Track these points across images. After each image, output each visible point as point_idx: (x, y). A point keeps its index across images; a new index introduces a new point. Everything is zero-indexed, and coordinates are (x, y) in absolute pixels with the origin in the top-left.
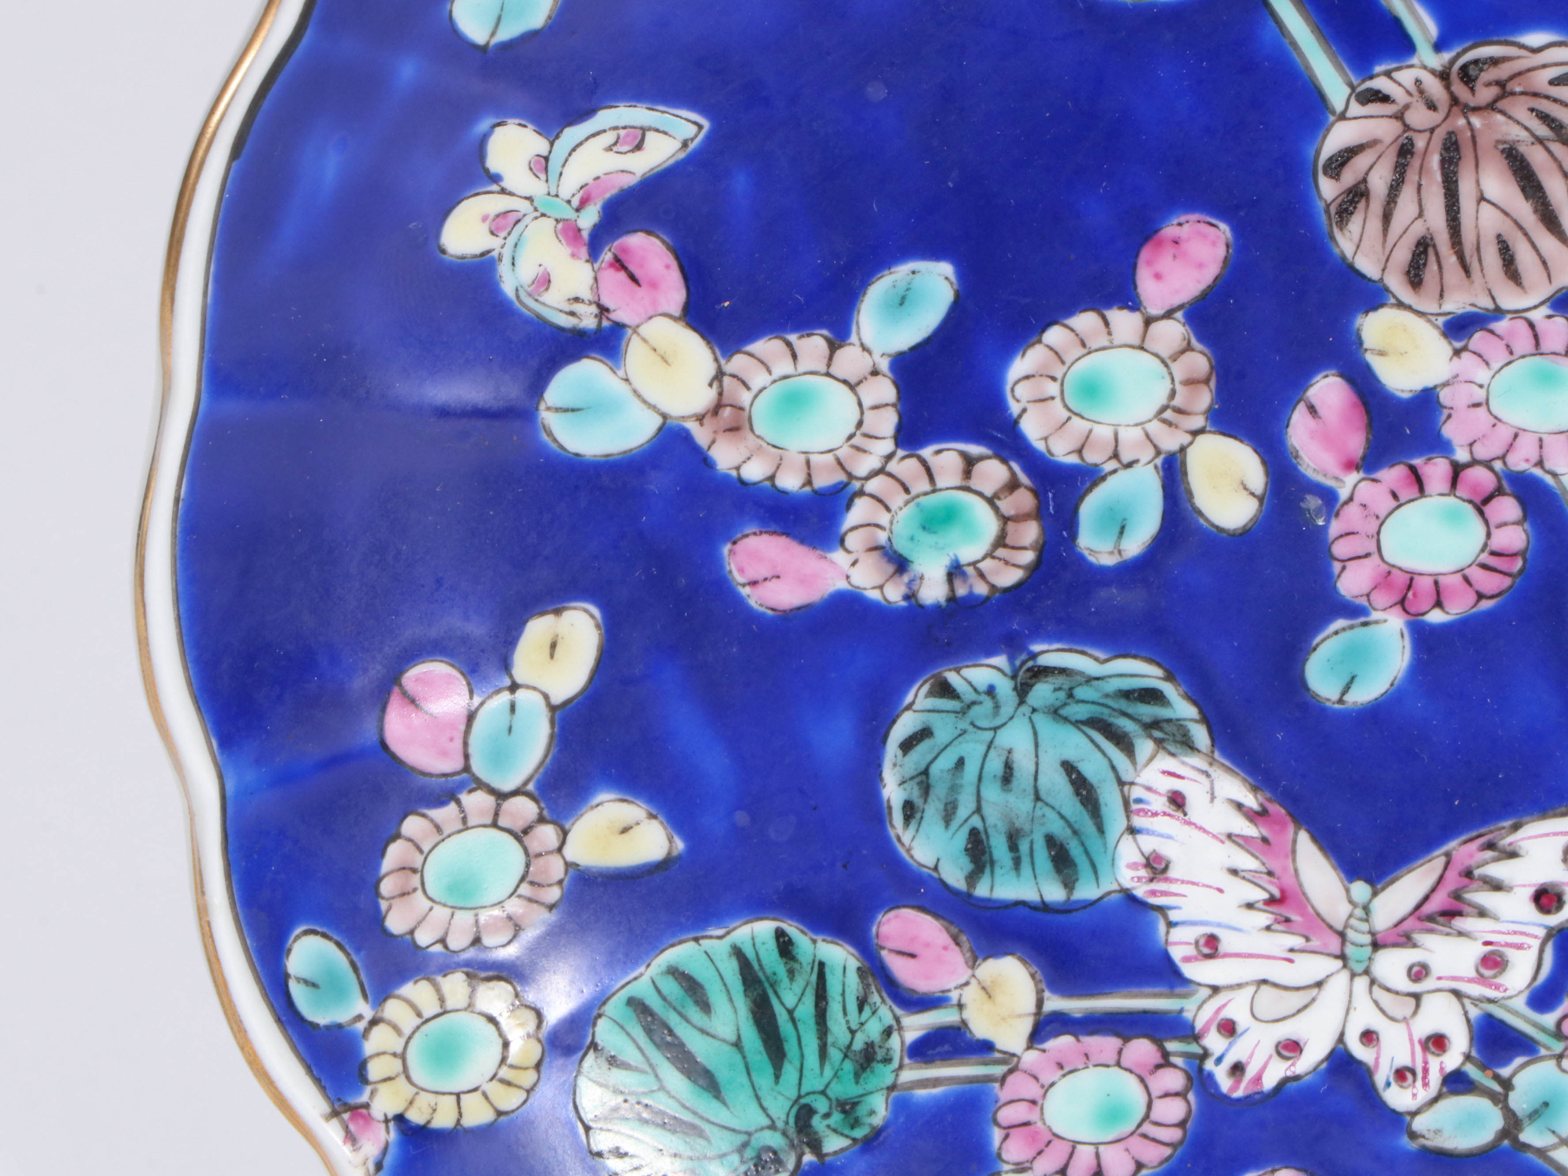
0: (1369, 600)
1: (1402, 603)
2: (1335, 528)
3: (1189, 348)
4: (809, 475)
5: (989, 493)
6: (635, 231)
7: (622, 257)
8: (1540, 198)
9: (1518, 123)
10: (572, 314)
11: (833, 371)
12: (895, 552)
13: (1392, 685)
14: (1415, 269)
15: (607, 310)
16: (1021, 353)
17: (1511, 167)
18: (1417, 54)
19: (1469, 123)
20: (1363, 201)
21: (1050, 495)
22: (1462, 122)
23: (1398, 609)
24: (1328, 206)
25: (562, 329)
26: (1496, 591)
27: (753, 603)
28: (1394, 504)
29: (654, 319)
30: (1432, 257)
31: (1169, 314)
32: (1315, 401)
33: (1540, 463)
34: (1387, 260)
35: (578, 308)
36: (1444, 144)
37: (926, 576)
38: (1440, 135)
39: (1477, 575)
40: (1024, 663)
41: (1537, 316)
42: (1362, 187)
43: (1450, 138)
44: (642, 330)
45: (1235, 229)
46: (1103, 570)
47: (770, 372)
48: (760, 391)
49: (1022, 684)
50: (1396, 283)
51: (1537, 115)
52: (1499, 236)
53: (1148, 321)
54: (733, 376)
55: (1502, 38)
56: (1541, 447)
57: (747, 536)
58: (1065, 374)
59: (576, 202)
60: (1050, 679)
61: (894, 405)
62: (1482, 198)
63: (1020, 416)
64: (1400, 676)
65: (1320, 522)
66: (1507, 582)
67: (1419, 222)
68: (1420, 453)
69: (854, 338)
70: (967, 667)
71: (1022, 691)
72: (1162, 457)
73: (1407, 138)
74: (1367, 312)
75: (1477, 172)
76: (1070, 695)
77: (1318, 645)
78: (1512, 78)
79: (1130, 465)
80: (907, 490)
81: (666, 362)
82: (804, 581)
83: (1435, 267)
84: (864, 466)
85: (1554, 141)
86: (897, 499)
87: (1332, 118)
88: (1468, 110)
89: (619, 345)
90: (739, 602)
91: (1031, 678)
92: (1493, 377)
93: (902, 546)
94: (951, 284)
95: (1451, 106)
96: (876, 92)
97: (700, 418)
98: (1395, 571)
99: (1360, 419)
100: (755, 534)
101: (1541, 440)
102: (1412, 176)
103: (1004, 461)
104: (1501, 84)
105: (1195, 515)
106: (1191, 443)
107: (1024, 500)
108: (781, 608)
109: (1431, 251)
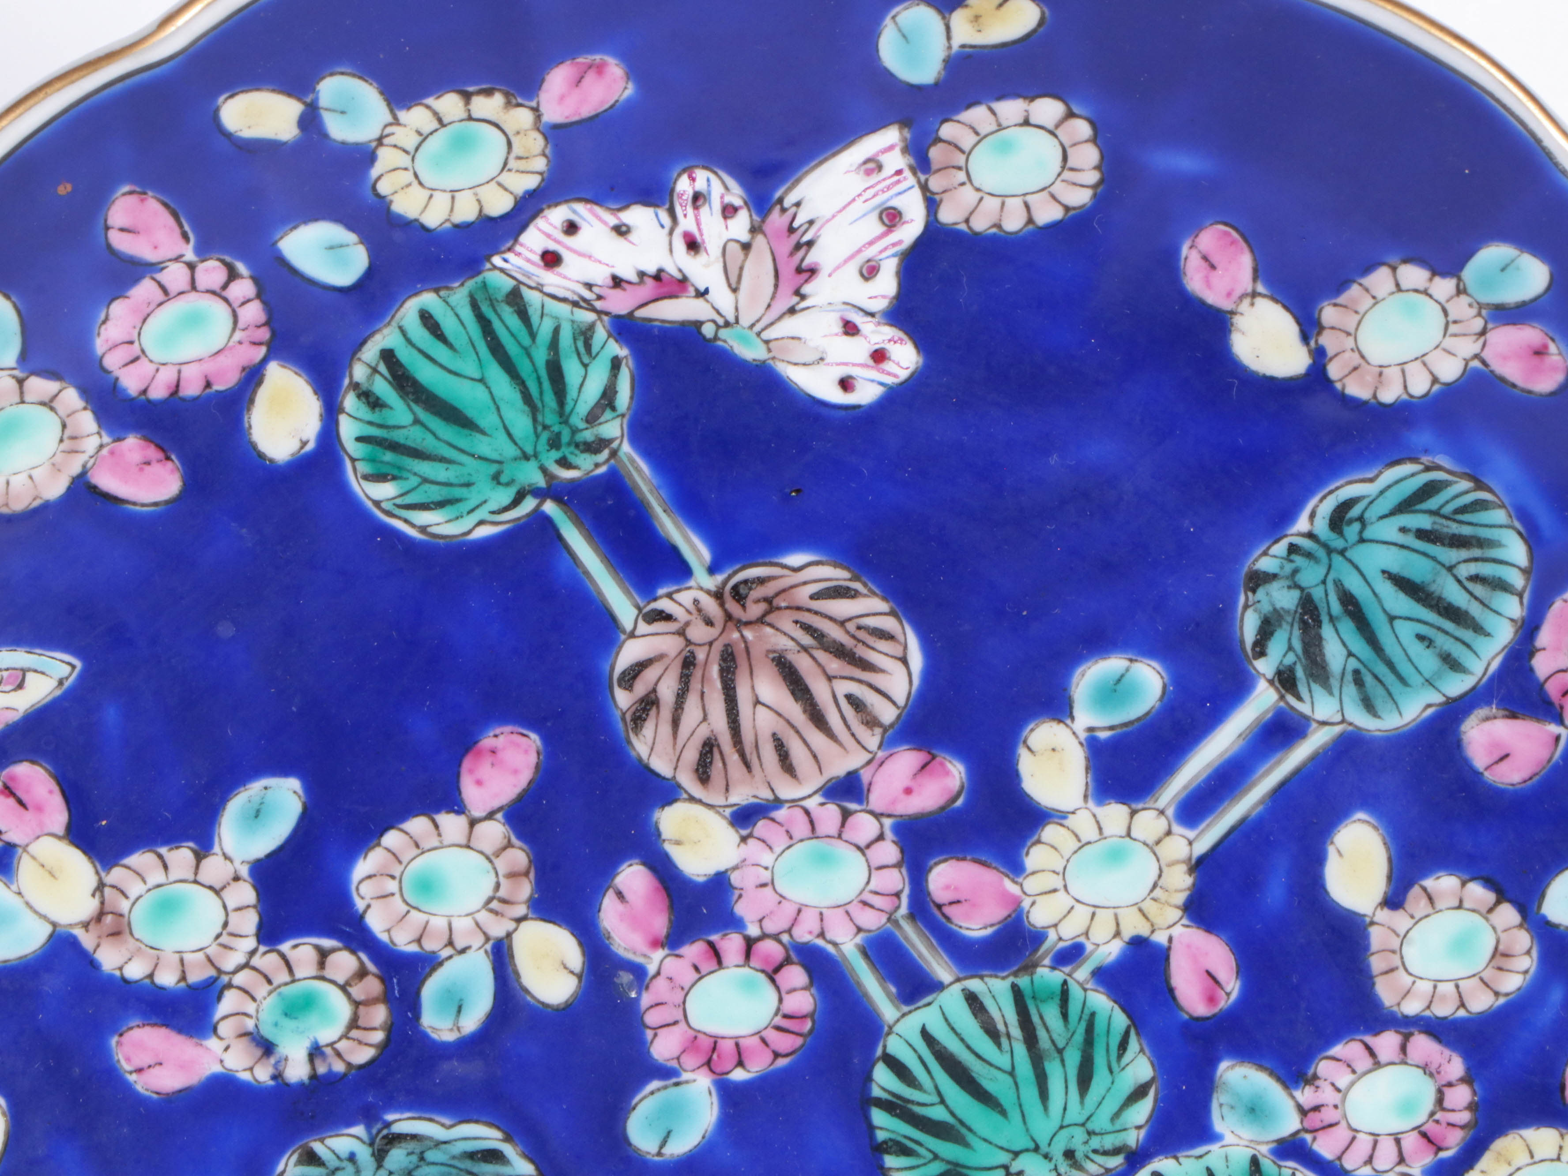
0: (679, 1063)
1: (708, 1063)
2: (646, 1000)
3: (509, 845)
4: (183, 972)
5: (341, 980)
6: (21, 761)
7: (11, 784)
8: (808, 699)
9: (785, 634)
11: (199, 878)
12: (262, 1037)
13: (703, 1137)
14: (702, 767)
16: (363, 856)
17: (781, 673)
18: (693, 578)
19: (742, 636)
20: (654, 708)
21: (395, 981)
22: (736, 635)
23: (705, 1070)
24: (624, 714)
26: (790, 1050)
27: (139, 1088)
28: (697, 976)
29: (41, 839)
30: (717, 756)
31: (490, 816)
32: (622, 887)
33: (822, 935)
34: (678, 760)
36: (722, 656)
37: (290, 1057)
38: (718, 647)
39: (772, 1036)
40: (379, 1131)
41: (812, 804)
42: (653, 696)
43: (727, 650)
44: (31, 849)
45: (545, 739)
46: (445, 1045)
47: (145, 882)
48: (137, 899)
49: (379, 1150)
50: (687, 780)
51: (801, 627)
52: (774, 734)
53: (473, 823)
54: (113, 887)
55: (767, 560)
56: (822, 920)
57: (131, 1028)
58: (403, 873)
60: (403, 1145)
61: (254, 907)
62: (757, 702)
63: (365, 911)
64: (710, 1129)
65: (633, 995)
66: (799, 1041)
67: (704, 725)
68: (715, 929)
69: (216, 849)
70: (331, 1137)
71: (380, 1156)
72: (491, 943)
73: (689, 651)
74: (663, 807)
75: (752, 679)
76: (422, 1158)
77: (636, 1105)
78: (778, 594)
79: (463, 951)
80: (269, 982)
81: (53, 876)
82: (183, 1066)
83: (720, 765)
84: (230, 962)
85: (818, 649)
86: (261, 990)
87: (623, 637)
88: (740, 624)
89: (12, 863)
90: (127, 1088)
91: (386, 1144)
92: (776, 859)
93: (267, 1032)
94: (299, 797)
95: (726, 622)
96: (226, 630)
97: (86, 925)
98: (700, 1036)
99: (662, 902)
100: (138, 1026)
101: (821, 914)
102: (695, 685)
103: (353, 952)
104: (768, 600)
105: (523, 993)
106: (516, 930)
107: (372, 986)
108: (164, 1091)
109: (715, 750)
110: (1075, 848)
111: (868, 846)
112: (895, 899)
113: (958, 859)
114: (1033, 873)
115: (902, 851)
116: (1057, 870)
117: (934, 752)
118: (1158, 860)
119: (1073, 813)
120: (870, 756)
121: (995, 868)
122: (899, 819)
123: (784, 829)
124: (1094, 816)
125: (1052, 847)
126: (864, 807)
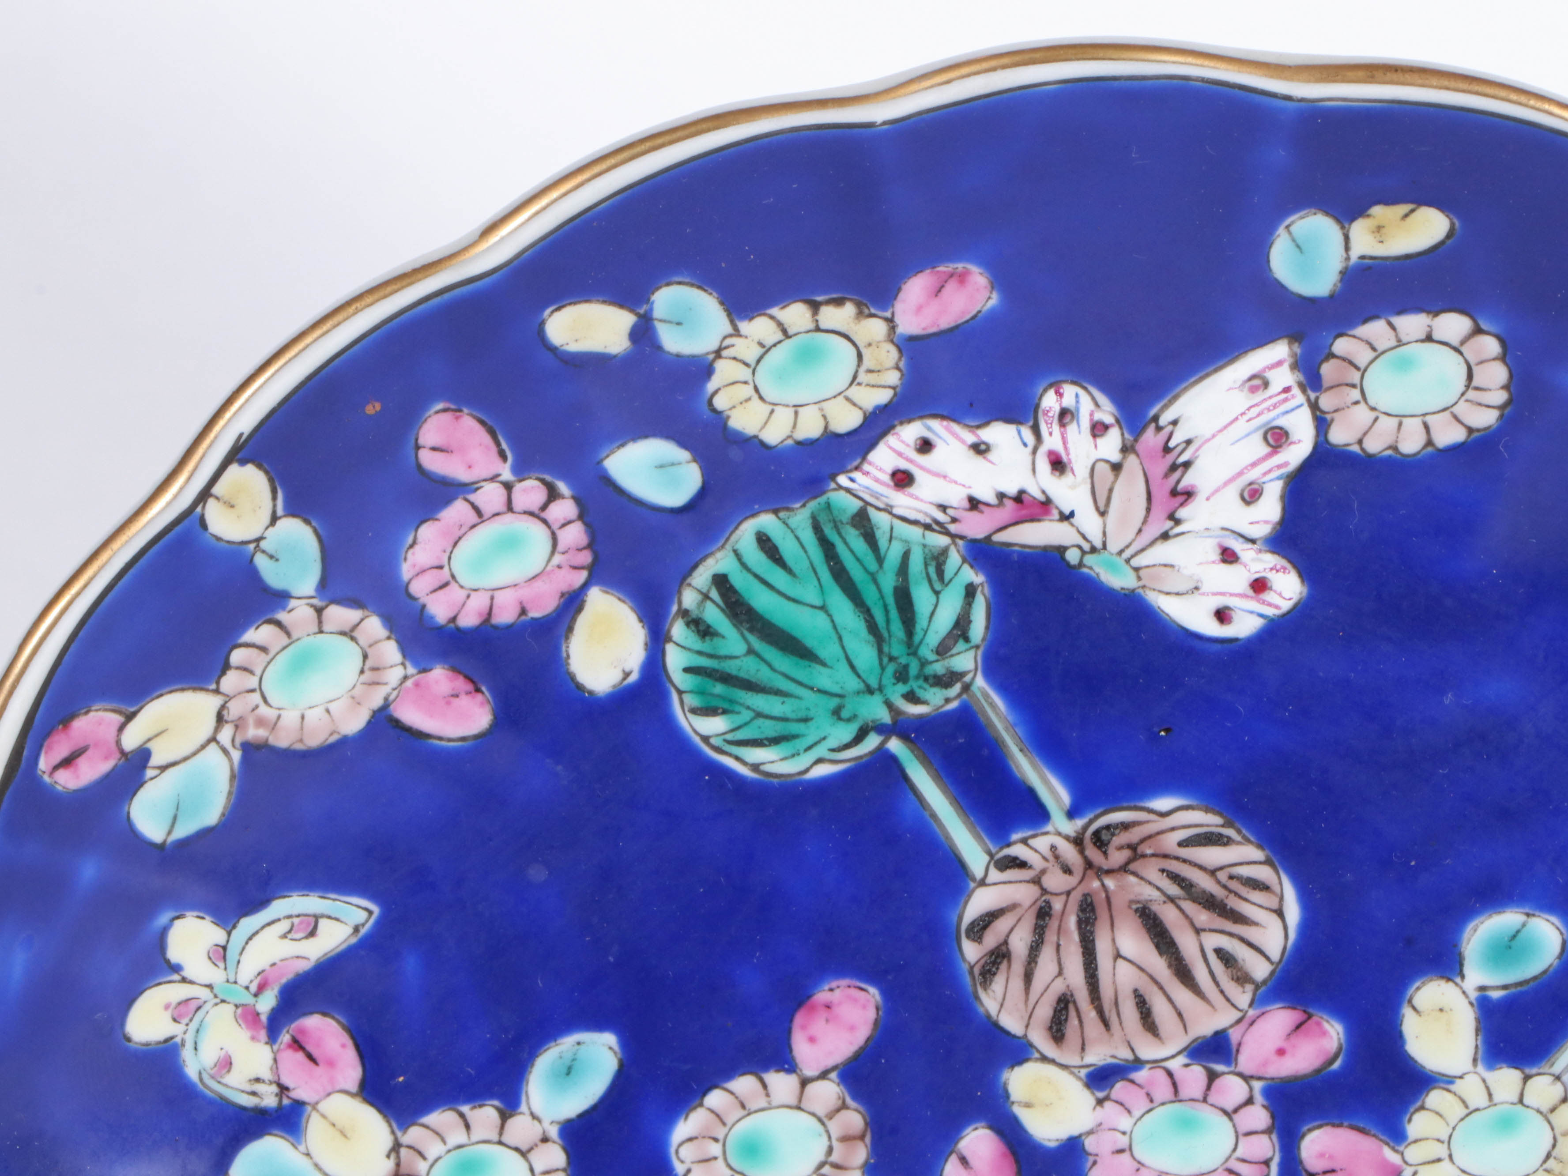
3: (844, 1106)
6: (311, 1013)
7: (300, 1038)
8: (1173, 953)
9: (1150, 883)
10: (254, 1094)
11: (506, 1139)
14: (1056, 1024)
15: (287, 1089)
16: (684, 1116)
17: (1145, 925)
18: (1051, 821)
19: (1103, 885)
20: (1005, 962)
22: (1096, 884)
24: (972, 968)
25: (244, 1109)
29: (332, 1096)
30: (1072, 1013)
32: (966, 1153)
34: (1030, 1017)
35: (259, 1088)
36: (1081, 906)
38: (1076, 896)
41: (1175, 1065)
42: (1004, 948)
43: (1086, 899)
44: (322, 1106)
45: (884, 993)
47: (444, 1142)
48: (436, 1160)
50: (1039, 1039)
51: (1168, 876)
52: (1136, 991)
53: (804, 1083)
54: (410, 1147)
55: (1132, 804)
58: (727, 1135)
59: (253, 988)
61: (564, 1170)
62: (1118, 956)
67: (1059, 980)
69: (523, 1108)
73: (1045, 901)
74: (1012, 1067)
75: (1113, 930)
78: (1142, 841)
81: (345, 1136)
83: (1076, 1022)
85: (1185, 899)
87: (972, 885)
88: (1102, 873)
89: (300, 1122)
92: (1135, 1124)
94: (615, 1053)
95: (1085, 870)
96: (537, 874)
99: (1009, 1168)
102: (1051, 937)
104: (1133, 847)
109: (1071, 1007)
110: (1463, 1115)
111: (1236, 1111)
112: (1264, 1167)
113: (1334, 1125)
114: (1416, 1141)
115: (1273, 1117)
116: (1442, 1138)
117: (1311, 1010)
118: (1553, 1129)
119: (1461, 1077)
120: (1239, 1014)
121: (1374, 1136)
122: (1269, 1082)
123: (1144, 1091)
124: (1484, 1081)
125: (1437, 1113)
126: (1232, 1069)
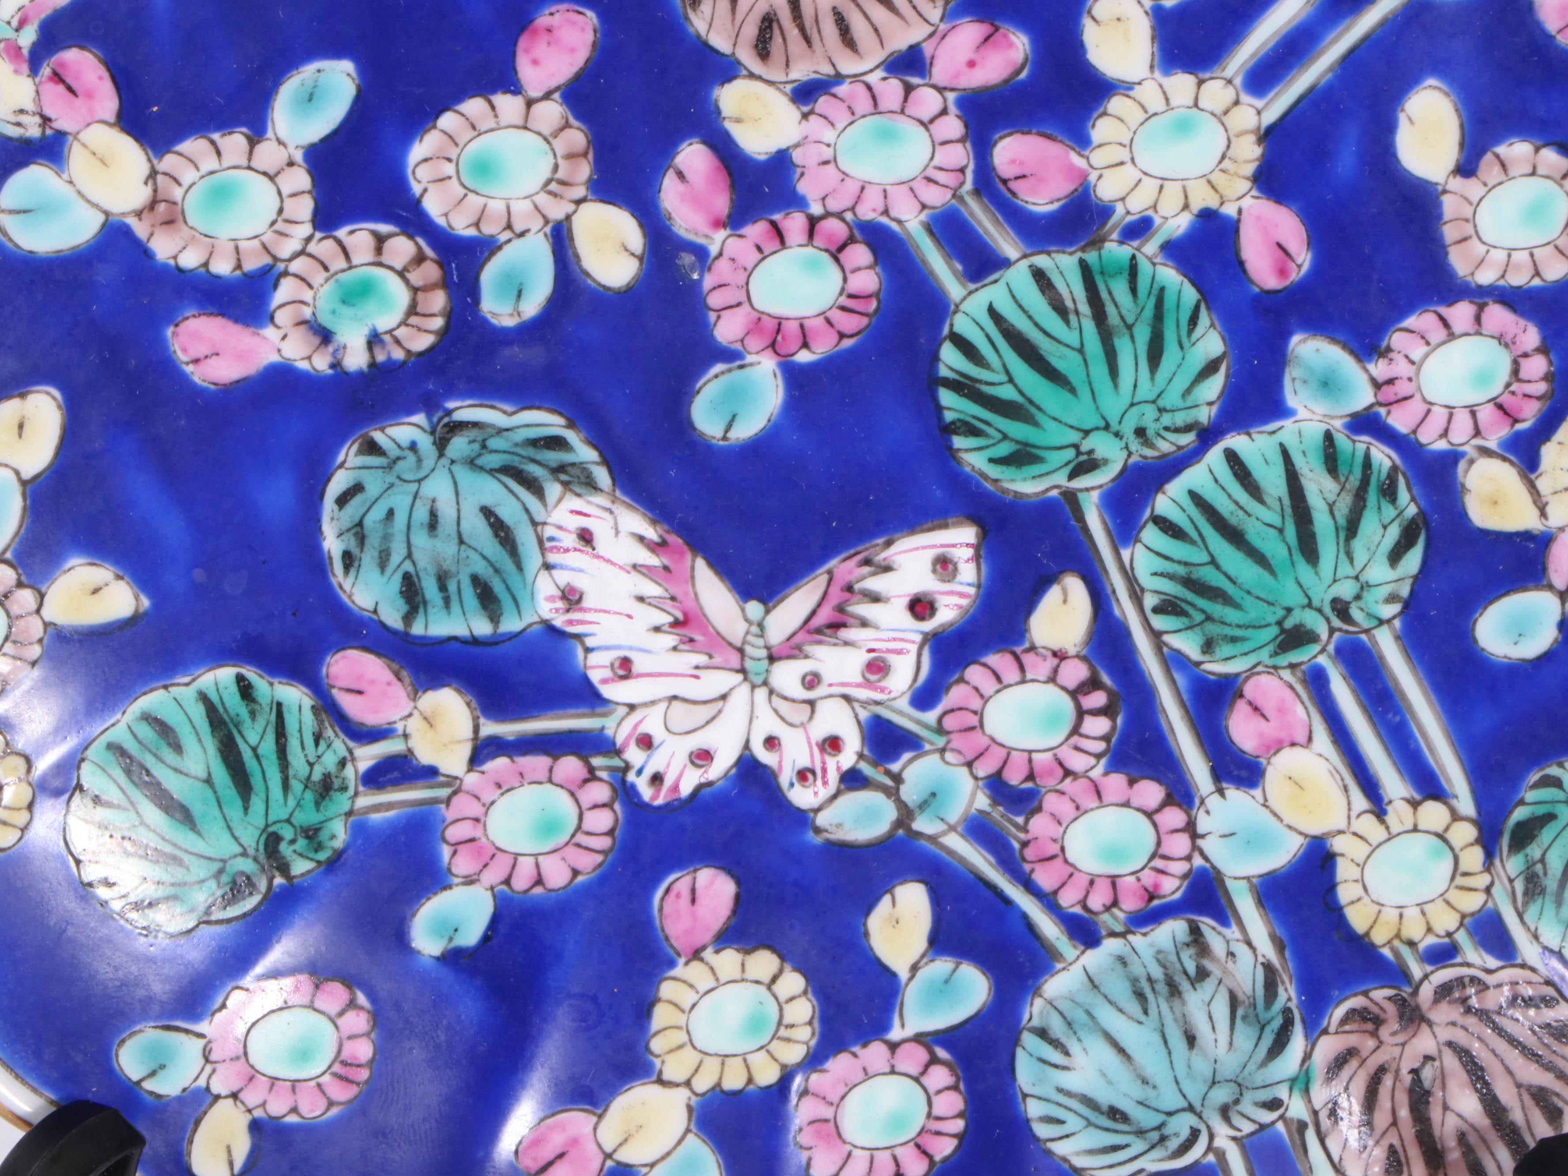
0: (743, 345)
1: (773, 345)
2: (708, 281)
3: (567, 125)
4: (239, 260)
5: (399, 266)
6: (70, 47)
7: (60, 71)
10: (18, 124)
11: (254, 164)
12: (320, 325)
13: (769, 421)
14: (762, 42)
15: (50, 120)
16: (419, 138)
21: (454, 265)
23: (769, 352)
25: (10, 139)
26: (855, 330)
27: (196, 379)
28: (760, 256)
29: (92, 127)
30: (776, 31)
31: (547, 96)
32: (682, 167)
33: (886, 212)
34: (737, 36)
35: (24, 119)
37: (348, 345)
39: (837, 316)
40: (440, 419)
41: (874, 78)
44: (83, 136)
45: (600, 16)
46: (505, 331)
47: (198, 169)
48: (191, 187)
49: (440, 439)
50: (747, 57)
52: (834, 8)
53: (530, 103)
54: (166, 174)
56: (886, 197)
57: (187, 318)
58: (459, 156)
59: (15, 23)
60: (465, 433)
61: (309, 192)
63: (422, 195)
64: (776, 412)
65: (695, 276)
66: (865, 321)
67: (763, 1)
68: (777, 208)
69: (270, 134)
70: (391, 425)
71: (441, 445)
72: (550, 226)
74: (722, 84)
76: (484, 446)
77: (701, 388)
79: (522, 234)
80: (326, 269)
81: (105, 164)
82: (241, 356)
83: (780, 40)
84: (286, 248)
86: (318, 277)
89: (62, 151)
90: (183, 379)
91: (448, 433)
92: (839, 136)
93: (325, 320)
94: (353, 79)
97: (139, 214)
98: (764, 317)
99: (723, 181)
100: (194, 316)
101: (885, 191)
103: (411, 237)
105: (583, 277)
106: (575, 212)
107: (430, 271)
108: (221, 382)
109: (775, 25)
110: (1142, 120)
111: (932, 121)
112: (959, 174)
113: (1023, 133)
114: (1100, 146)
115: (966, 126)
116: (1124, 143)
117: (997, 23)
118: (1226, 130)
119: (1139, 84)
120: (932, 29)
121: (1061, 141)
122: (962, 93)
123: (846, 105)
124: (1161, 86)
125: (1119, 118)
126: (927, 81)
